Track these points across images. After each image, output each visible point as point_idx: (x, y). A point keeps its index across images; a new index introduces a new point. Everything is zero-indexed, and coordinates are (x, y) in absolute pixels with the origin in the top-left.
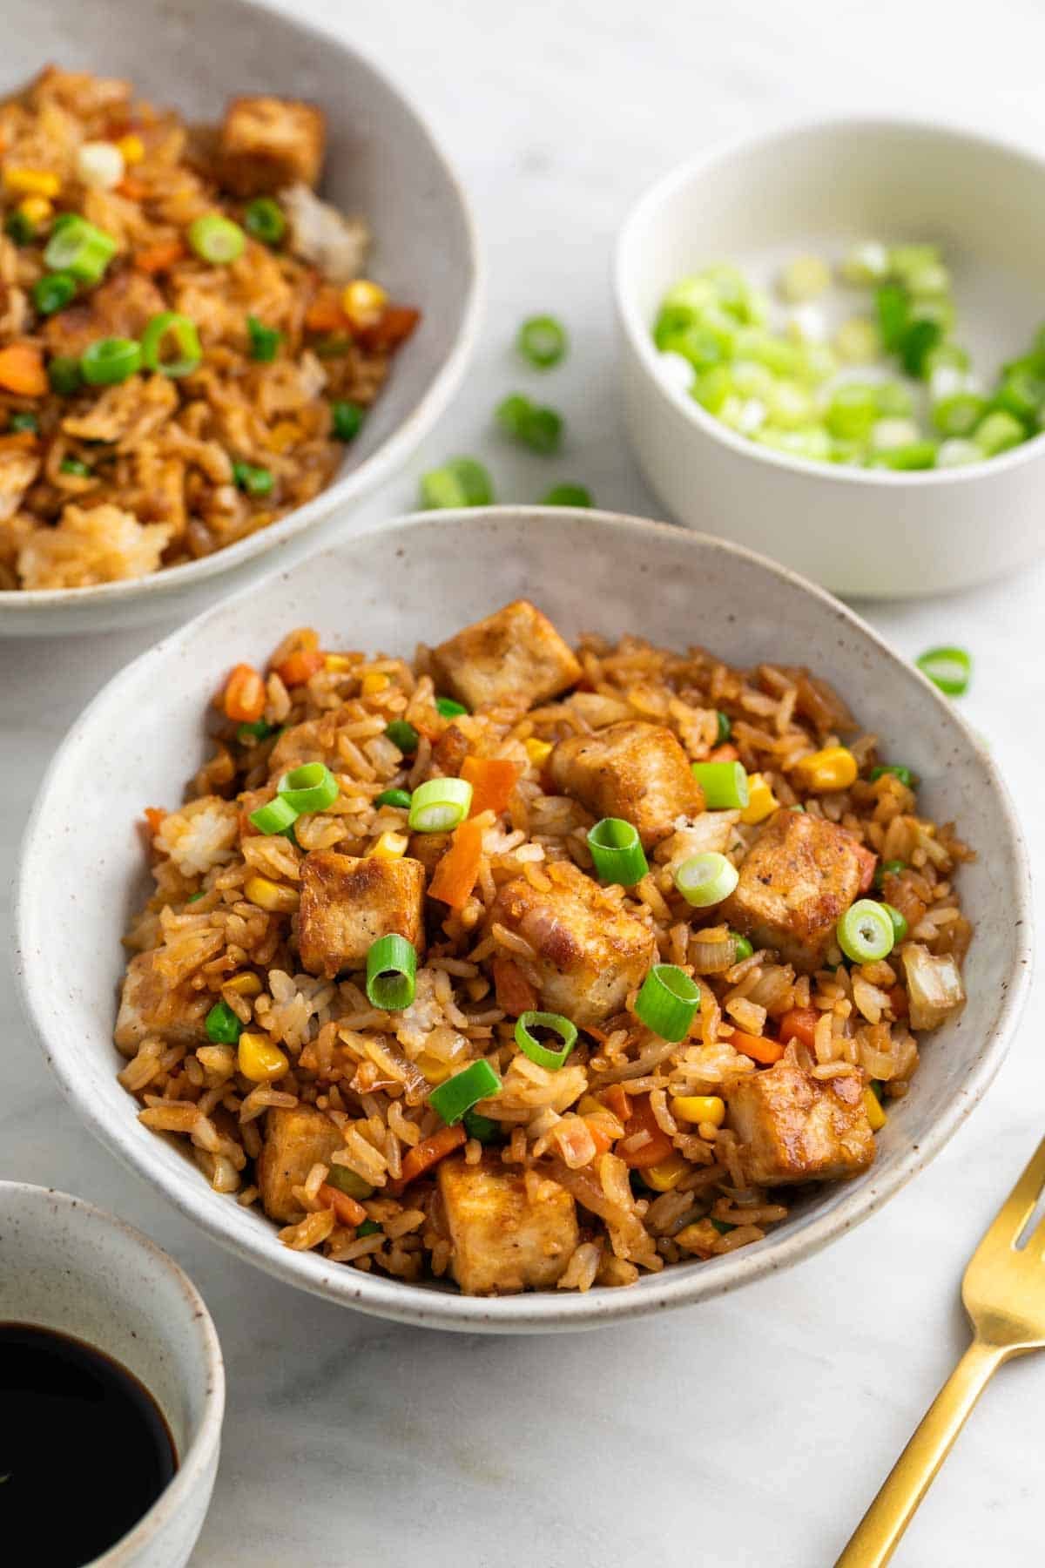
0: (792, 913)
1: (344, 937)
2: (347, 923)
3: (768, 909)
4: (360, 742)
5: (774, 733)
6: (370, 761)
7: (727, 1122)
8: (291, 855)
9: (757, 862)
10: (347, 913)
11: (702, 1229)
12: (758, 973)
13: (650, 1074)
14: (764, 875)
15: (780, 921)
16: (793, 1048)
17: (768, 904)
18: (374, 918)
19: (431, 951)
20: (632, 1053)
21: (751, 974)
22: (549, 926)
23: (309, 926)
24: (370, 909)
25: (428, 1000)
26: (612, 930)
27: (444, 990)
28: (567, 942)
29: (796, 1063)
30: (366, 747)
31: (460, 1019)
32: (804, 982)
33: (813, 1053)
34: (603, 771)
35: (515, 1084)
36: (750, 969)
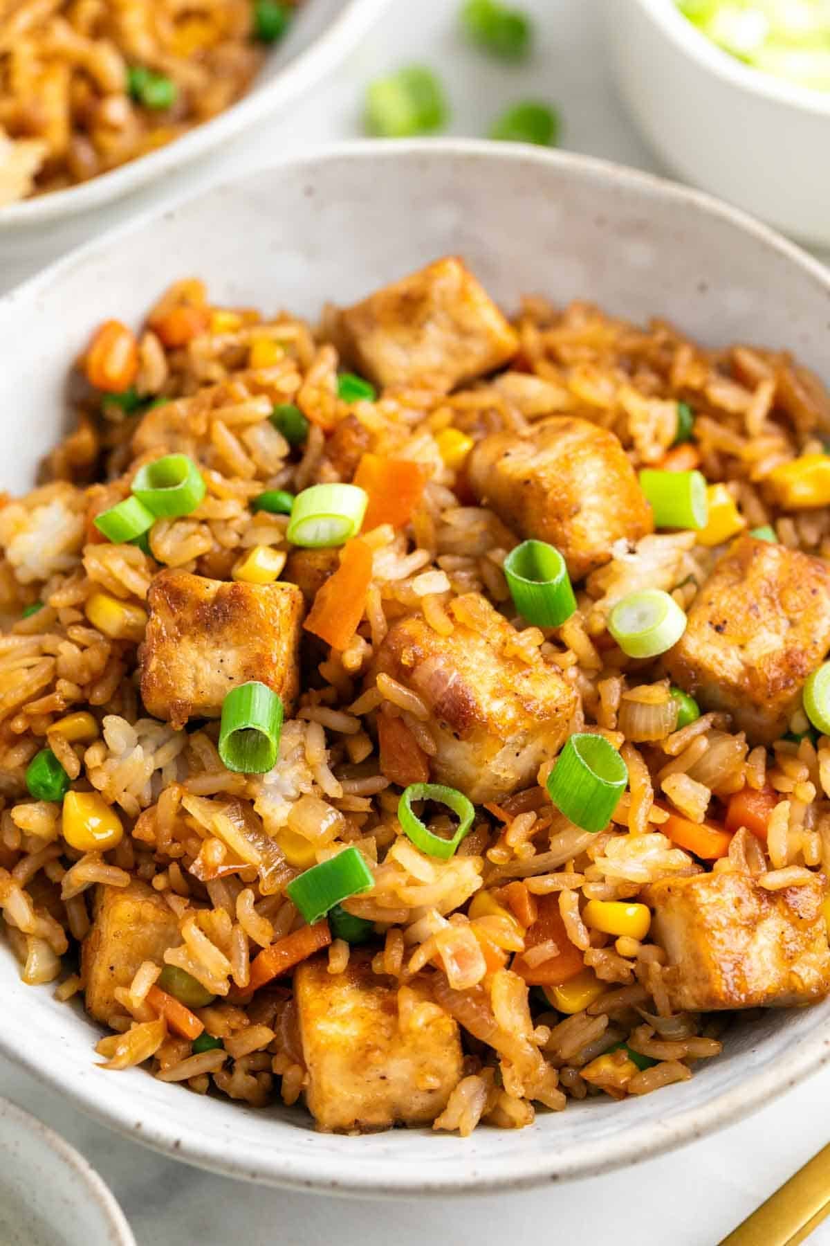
0: (750, 670)
1: (196, 680)
2: (201, 664)
3: (720, 664)
4: (238, 429)
5: (743, 433)
6: (249, 453)
7: (651, 937)
8: (143, 570)
9: (710, 604)
10: (201, 650)
11: (617, 1062)
12: (703, 743)
13: (560, 869)
14: (718, 621)
15: (734, 679)
16: (740, 842)
17: (721, 656)
18: (233, 658)
19: (305, 698)
20: (541, 842)
21: (694, 746)
22: (446, 681)
23: (154, 664)
24: (230, 647)
25: (294, 763)
26: (525, 687)
27: (317, 749)
28: (466, 702)
29: (743, 860)
30: (248, 436)
31: (332, 787)
32: (760, 754)
33: (765, 849)
34: (527, 482)
35: (391, 879)
36: (694, 738)
